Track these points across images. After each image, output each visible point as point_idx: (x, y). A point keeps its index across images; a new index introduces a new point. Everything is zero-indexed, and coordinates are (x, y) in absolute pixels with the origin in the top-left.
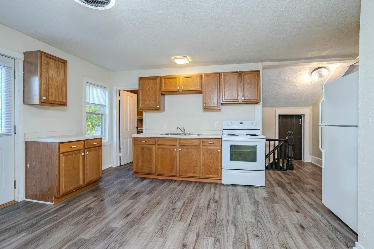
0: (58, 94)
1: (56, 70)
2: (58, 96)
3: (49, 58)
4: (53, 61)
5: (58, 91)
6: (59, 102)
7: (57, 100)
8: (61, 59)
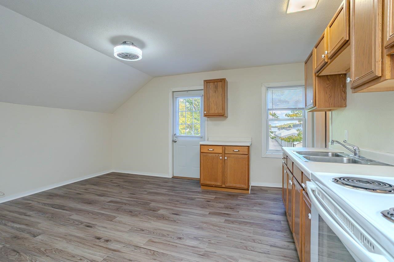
0: (217, 108)
1: (215, 89)
2: (217, 109)
3: (209, 83)
4: (213, 83)
5: (216, 105)
6: (218, 113)
7: (216, 112)
8: (218, 79)
